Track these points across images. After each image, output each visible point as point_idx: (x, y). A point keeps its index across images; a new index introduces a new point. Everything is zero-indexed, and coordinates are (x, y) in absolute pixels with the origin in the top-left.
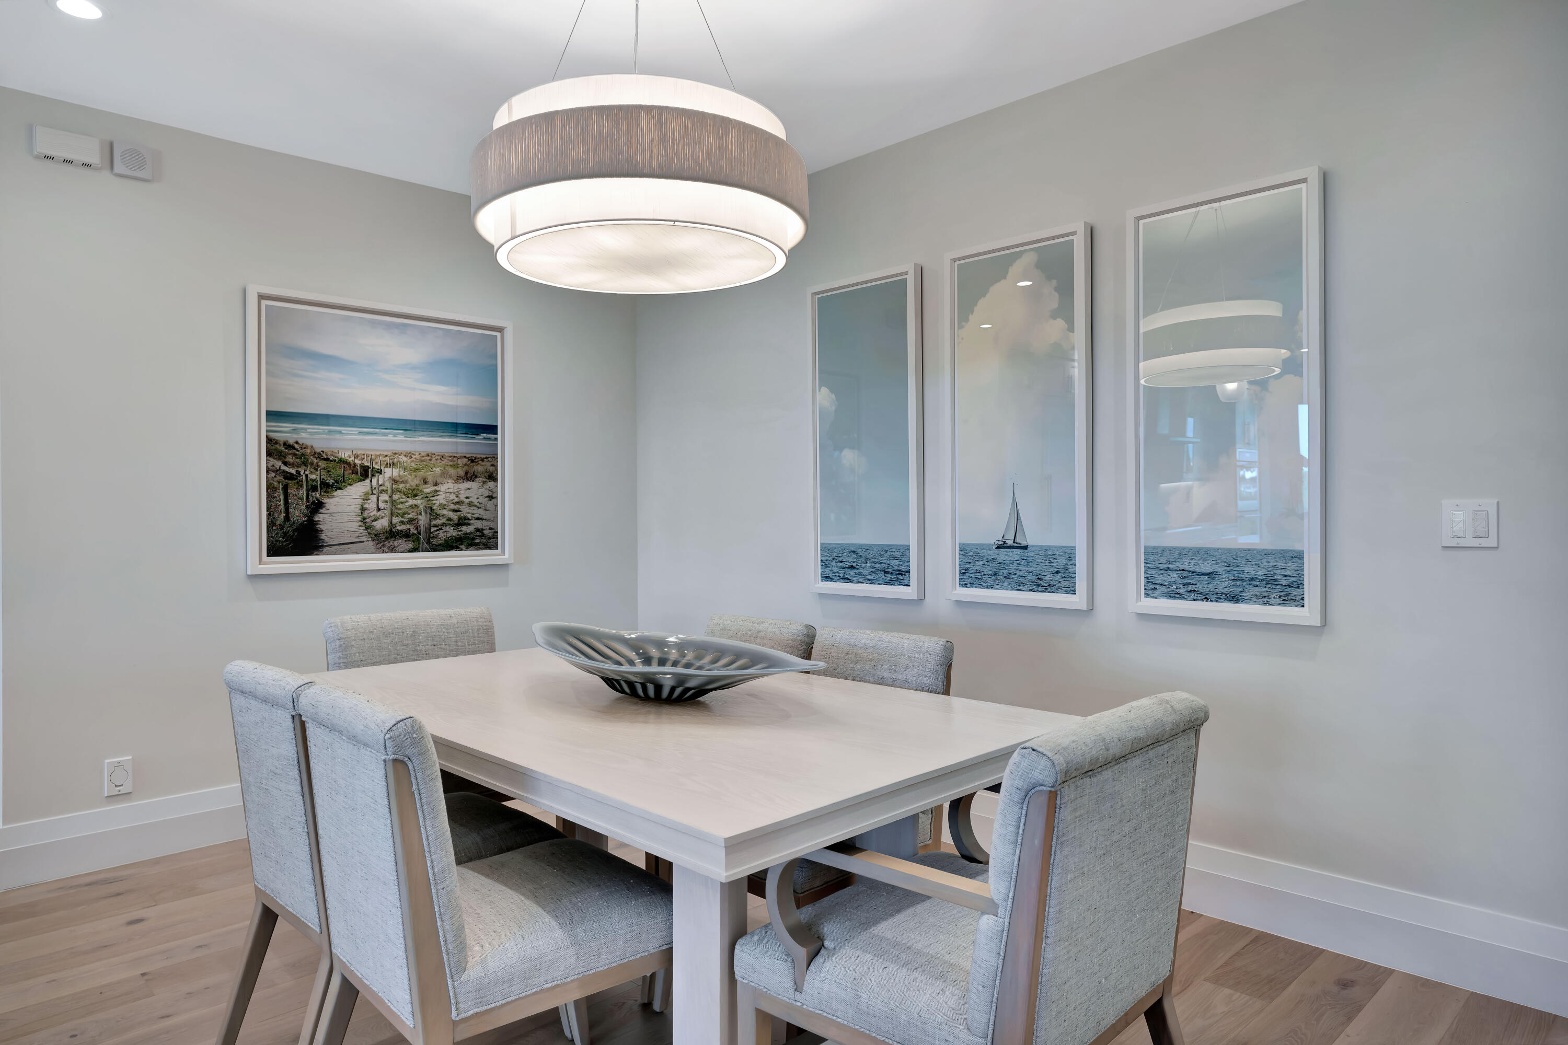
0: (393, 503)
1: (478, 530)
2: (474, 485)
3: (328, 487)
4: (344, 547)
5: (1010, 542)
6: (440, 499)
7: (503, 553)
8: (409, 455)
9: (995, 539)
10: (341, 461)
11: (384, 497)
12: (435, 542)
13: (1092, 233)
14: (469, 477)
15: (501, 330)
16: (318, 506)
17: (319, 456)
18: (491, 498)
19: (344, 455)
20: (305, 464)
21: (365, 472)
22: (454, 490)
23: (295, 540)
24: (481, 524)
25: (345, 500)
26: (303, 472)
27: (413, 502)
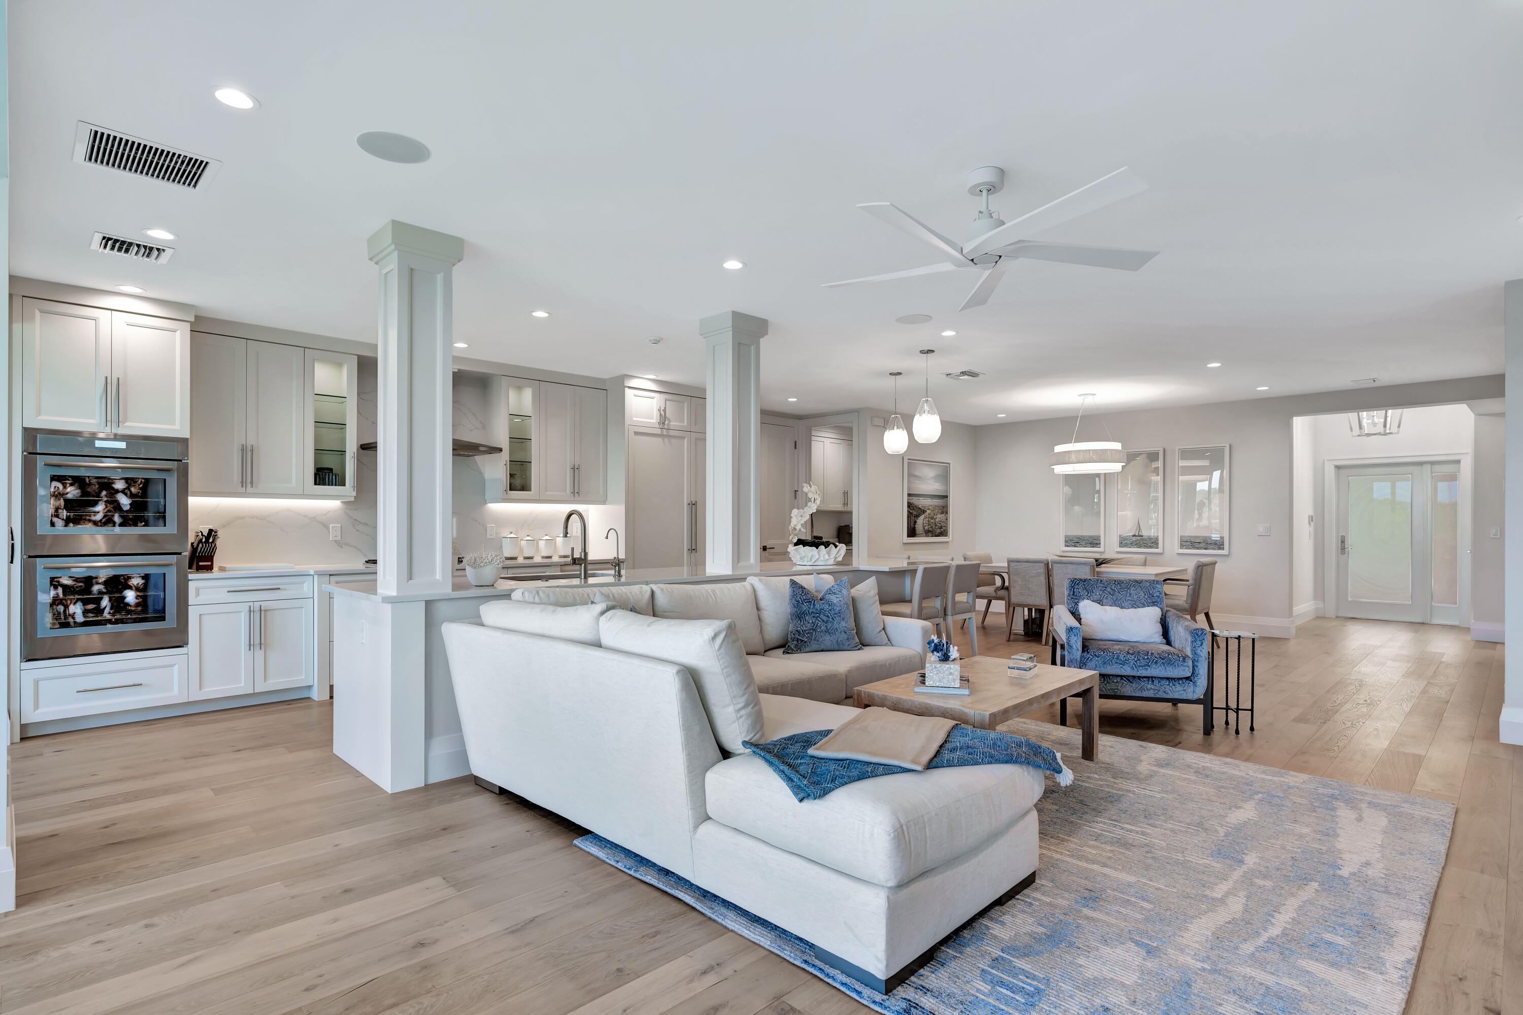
0: (929, 521)
1: (944, 530)
2: (942, 515)
3: (918, 516)
4: (920, 535)
5: (1137, 534)
6: (937, 520)
7: (949, 538)
8: (931, 506)
9: (1132, 534)
10: (920, 508)
11: (927, 519)
12: (936, 534)
13: (1164, 450)
14: (942, 513)
15: (949, 464)
16: (915, 522)
17: (916, 506)
18: (947, 519)
19: (920, 506)
20: (914, 509)
21: (924, 512)
22: (940, 517)
23: (912, 533)
24: (944, 528)
25: (920, 521)
26: (914, 512)
27: (932, 521)
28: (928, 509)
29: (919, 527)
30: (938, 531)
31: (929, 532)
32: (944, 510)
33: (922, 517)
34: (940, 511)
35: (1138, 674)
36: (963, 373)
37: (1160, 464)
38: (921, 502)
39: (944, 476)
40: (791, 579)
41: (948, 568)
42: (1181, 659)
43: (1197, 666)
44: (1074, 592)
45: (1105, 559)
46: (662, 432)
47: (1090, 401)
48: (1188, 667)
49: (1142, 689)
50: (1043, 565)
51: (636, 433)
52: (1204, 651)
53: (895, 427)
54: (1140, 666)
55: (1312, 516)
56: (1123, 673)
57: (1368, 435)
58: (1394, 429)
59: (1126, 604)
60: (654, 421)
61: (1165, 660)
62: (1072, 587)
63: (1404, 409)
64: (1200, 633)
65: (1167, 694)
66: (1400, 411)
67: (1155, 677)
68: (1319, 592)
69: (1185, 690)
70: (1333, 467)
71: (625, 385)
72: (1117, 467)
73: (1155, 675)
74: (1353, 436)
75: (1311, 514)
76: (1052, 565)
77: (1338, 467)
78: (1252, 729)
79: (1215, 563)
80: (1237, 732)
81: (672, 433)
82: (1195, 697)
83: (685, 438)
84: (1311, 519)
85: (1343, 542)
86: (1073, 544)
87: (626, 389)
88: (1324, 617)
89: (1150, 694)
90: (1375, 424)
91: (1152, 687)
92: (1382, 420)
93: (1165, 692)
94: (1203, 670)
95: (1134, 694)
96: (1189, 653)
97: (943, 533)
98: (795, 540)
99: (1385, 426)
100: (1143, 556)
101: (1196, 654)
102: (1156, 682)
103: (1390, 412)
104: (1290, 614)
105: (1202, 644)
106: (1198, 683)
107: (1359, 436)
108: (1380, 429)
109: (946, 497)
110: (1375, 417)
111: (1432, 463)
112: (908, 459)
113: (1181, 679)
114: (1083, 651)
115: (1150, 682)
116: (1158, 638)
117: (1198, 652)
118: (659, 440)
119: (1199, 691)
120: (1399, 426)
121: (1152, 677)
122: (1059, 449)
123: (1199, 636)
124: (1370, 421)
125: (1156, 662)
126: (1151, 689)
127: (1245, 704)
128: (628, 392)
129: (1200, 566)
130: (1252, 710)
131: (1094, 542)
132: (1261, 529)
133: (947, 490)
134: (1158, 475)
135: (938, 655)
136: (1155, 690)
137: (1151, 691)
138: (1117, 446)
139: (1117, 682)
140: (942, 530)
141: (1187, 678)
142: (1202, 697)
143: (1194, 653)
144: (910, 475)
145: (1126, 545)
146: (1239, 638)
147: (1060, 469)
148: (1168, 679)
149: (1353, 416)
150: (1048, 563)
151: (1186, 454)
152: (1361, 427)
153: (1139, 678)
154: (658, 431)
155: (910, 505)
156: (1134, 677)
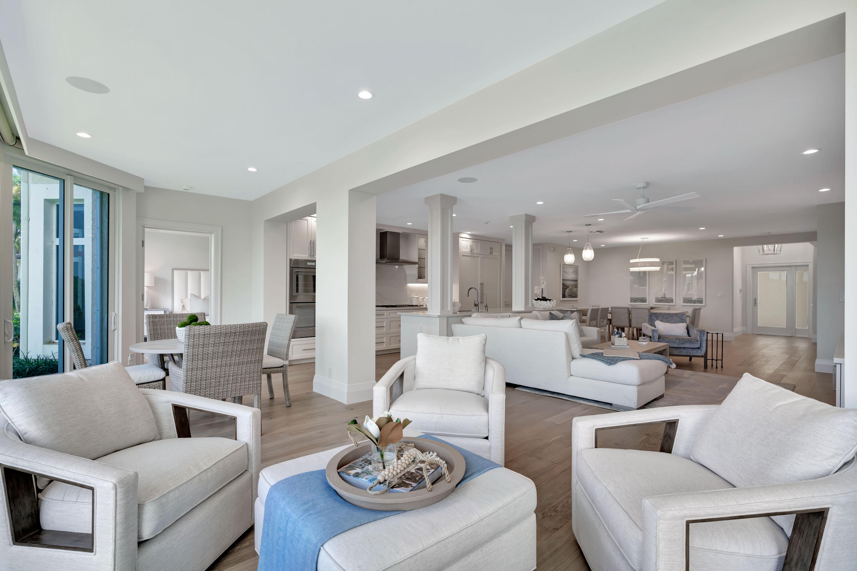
0: (570, 291)
2: (576, 289)
3: (566, 289)
4: (567, 297)
5: (663, 297)
6: (573, 291)
7: (578, 298)
8: (571, 284)
9: (661, 297)
10: (567, 286)
12: (573, 297)
13: (676, 261)
14: (575, 288)
15: (578, 266)
16: (565, 292)
19: (567, 285)
20: (564, 286)
21: (568, 287)
22: (574, 289)
23: (564, 296)
24: (576, 294)
25: (567, 291)
26: (565, 287)
27: (571, 291)
28: (570, 286)
29: (566, 294)
30: (574, 295)
31: (571, 296)
32: (576, 286)
33: (568, 289)
34: (575, 287)
35: (680, 347)
36: (597, 231)
37: (674, 266)
38: (568, 283)
39: (576, 272)
40: (550, 312)
41: (598, 309)
42: (696, 341)
43: (702, 344)
44: (651, 318)
45: (653, 307)
46: (471, 255)
47: (645, 240)
48: (698, 344)
49: (681, 352)
50: (627, 309)
51: (463, 255)
52: (705, 338)
53: (569, 253)
54: (680, 344)
55: (741, 289)
56: (674, 346)
57: (767, 254)
58: (778, 252)
59: (672, 322)
60: (468, 250)
61: (691, 342)
62: (650, 316)
63: (783, 244)
64: (703, 331)
65: (691, 353)
66: (781, 245)
67: (686, 348)
68: (744, 323)
69: (697, 352)
70: (751, 268)
71: (459, 236)
72: (658, 269)
73: (686, 347)
74: (760, 255)
75: (741, 288)
76: (631, 309)
77: (753, 268)
78: (722, 367)
79: (701, 309)
80: (717, 368)
81: (475, 255)
82: (701, 355)
83: (479, 257)
84: (741, 290)
85: (755, 301)
86: (634, 301)
87: (459, 238)
88: (747, 334)
89: (684, 354)
90: (770, 250)
91: (685, 351)
92: (773, 248)
93: (690, 353)
94: (704, 345)
95: (678, 354)
96: (698, 338)
97: (576, 296)
98: (536, 299)
99: (774, 250)
100: (668, 306)
101: (701, 339)
102: (686, 349)
103: (776, 245)
104: (732, 331)
105: (704, 335)
106: (702, 350)
107: (762, 255)
108: (772, 252)
109: (577, 280)
110: (770, 247)
111: (796, 266)
112: (563, 265)
113: (696, 348)
114: (659, 339)
115: (684, 350)
116: (686, 334)
117: (702, 338)
118: (470, 258)
119: (703, 353)
120: (780, 251)
121: (685, 348)
122: (632, 261)
123: (703, 333)
124: (768, 248)
125: (687, 342)
126: (684, 352)
127: (720, 358)
128: (460, 239)
129: (694, 310)
130: (722, 360)
131: (643, 300)
132: (719, 295)
133: (577, 277)
134: (673, 271)
135: (618, 335)
136: (686, 352)
137: (685, 353)
138: (658, 260)
139: (672, 349)
140: (575, 295)
141: (698, 348)
142: (704, 355)
143: (701, 338)
144: (564, 271)
145: (658, 302)
146: (717, 334)
147: (632, 269)
148: (691, 348)
149: (760, 247)
150: (629, 309)
151: (686, 262)
152: (763, 251)
153: (680, 348)
154: (470, 255)
155: (563, 284)
156: (678, 348)
